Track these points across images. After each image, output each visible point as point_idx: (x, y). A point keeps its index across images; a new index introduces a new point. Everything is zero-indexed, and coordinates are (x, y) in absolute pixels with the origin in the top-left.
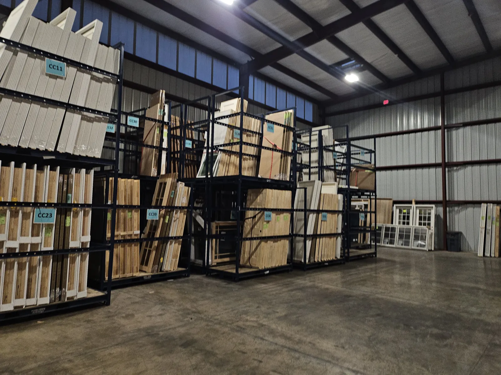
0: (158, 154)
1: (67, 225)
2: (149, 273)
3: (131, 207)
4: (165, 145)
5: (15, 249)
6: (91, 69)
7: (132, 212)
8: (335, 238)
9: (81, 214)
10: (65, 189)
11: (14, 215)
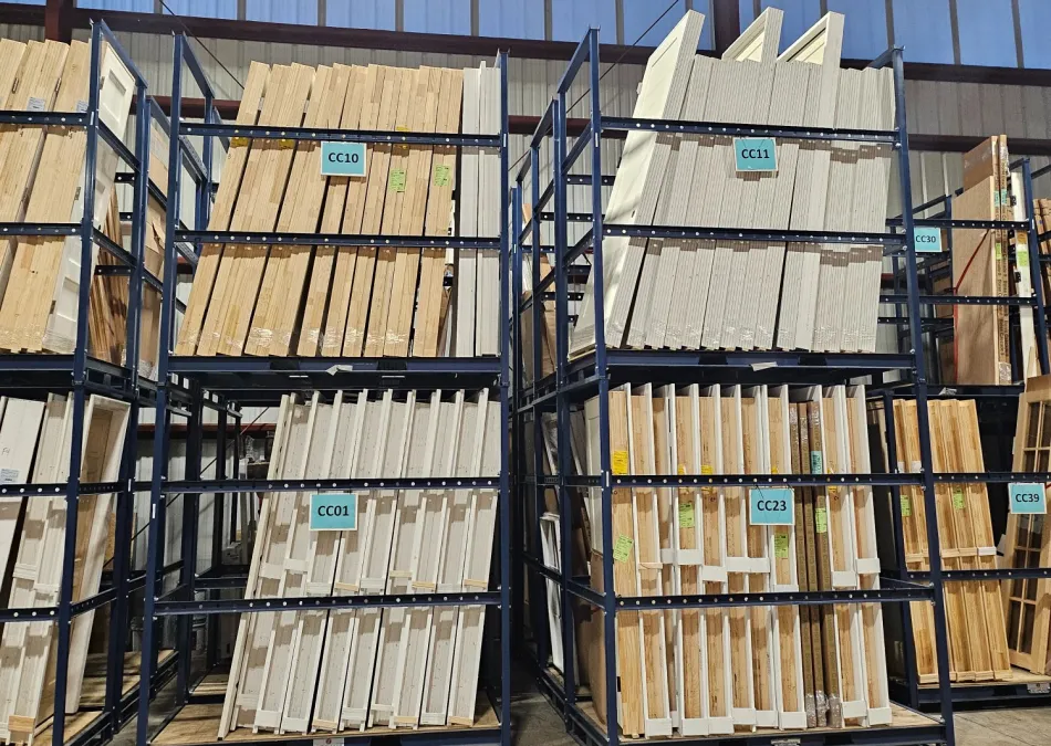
0: (1007, 319)
1: (821, 530)
2: (1039, 674)
3: (961, 479)
4: (1024, 289)
5: (719, 584)
6: (827, 133)
7: (963, 492)
9: (849, 500)
10: (805, 437)
11: (710, 504)
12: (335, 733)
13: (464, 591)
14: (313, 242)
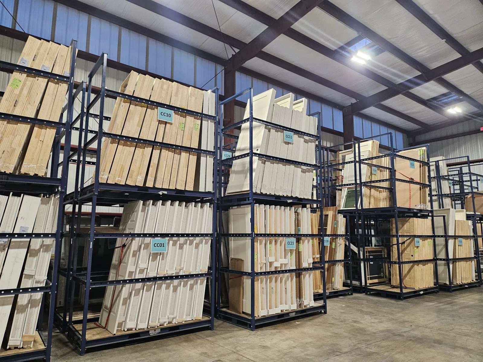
1: (300, 250)
5: (278, 267)
6: (304, 134)
8: (470, 262)
9: (306, 242)
10: (296, 223)
12: (156, 327)
13: (200, 273)
14: (153, 144)
